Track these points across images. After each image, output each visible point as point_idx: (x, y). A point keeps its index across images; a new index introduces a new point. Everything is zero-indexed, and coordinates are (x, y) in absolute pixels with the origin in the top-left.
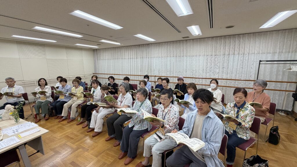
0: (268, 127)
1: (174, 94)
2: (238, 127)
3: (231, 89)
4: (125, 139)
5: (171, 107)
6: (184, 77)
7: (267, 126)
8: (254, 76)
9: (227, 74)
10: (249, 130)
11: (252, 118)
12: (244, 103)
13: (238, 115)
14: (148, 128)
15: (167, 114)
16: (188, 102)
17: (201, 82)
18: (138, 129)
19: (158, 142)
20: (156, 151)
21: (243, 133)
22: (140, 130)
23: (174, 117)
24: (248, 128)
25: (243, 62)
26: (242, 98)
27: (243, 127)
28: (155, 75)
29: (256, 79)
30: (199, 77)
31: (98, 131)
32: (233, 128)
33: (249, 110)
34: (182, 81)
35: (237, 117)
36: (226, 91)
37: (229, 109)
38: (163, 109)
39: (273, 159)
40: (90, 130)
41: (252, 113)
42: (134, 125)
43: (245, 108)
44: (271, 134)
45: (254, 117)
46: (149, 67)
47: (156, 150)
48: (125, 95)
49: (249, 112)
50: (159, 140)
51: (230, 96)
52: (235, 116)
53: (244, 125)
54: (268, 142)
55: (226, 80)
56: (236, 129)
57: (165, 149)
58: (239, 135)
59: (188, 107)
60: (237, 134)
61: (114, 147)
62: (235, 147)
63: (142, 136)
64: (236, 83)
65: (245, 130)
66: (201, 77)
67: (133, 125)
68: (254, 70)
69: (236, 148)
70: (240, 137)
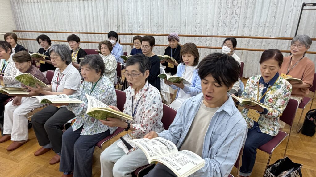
0: (304, 111)
1: (163, 65)
2: (263, 116)
3: (254, 53)
4: (66, 152)
5: (147, 90)
6: (180, 36)
7: (304, 109)
8: (290, 31)
9: (250, 28)
10: (279, 120)
11: (286, 100)
12: (277, 76)
13: (264, 97)
14: (109, 130)
15: (140, 103)
16: (183, 79)
17: (208, 42)
18: (89, 134)
19: (125, 153)
20: (119, 172)
21: (270, 125)
22: (94, 134)
23: (151, 108)
24: (277, 117)
25: (277, 8)
26: (274, 69)
27: (269, 116)
28: (130, 33)
29: (293, 36)
30: (206, 35)
31: (19, 140)
32: (254, 118)
33: (283, 87)
34: (176, 41)
35: (262, 101)
36: (246, 57)
37: (250, 88)
38: (133, 94)
39: (306, 158)
40: (5, 137)
41: (287, 93)
42: (82, 126)
43: (277, 84)
44: (306, 121)
45: (288, 99)
46: (120, 16)
47: (119, 170)
48: (63, 70)
49: (282, 92)
50: (126, 150)
51: (252, 65)
52: (259, 99)
53: (272, 113)
54: (300, 133)
55: (248, 39)
56: (258, 121)
57: (137, 166)
58: (263, 130)
59: (182, 87)
60: (260, 128)
61: (51, 166)
62: (255, 150)
63: (99, 144)
64: (263, 43)
65: (273, 120)
66: (209, 34)
67: (80, 126)
68: (292, 20)
69: (258, 150)
70: (263, 132)
